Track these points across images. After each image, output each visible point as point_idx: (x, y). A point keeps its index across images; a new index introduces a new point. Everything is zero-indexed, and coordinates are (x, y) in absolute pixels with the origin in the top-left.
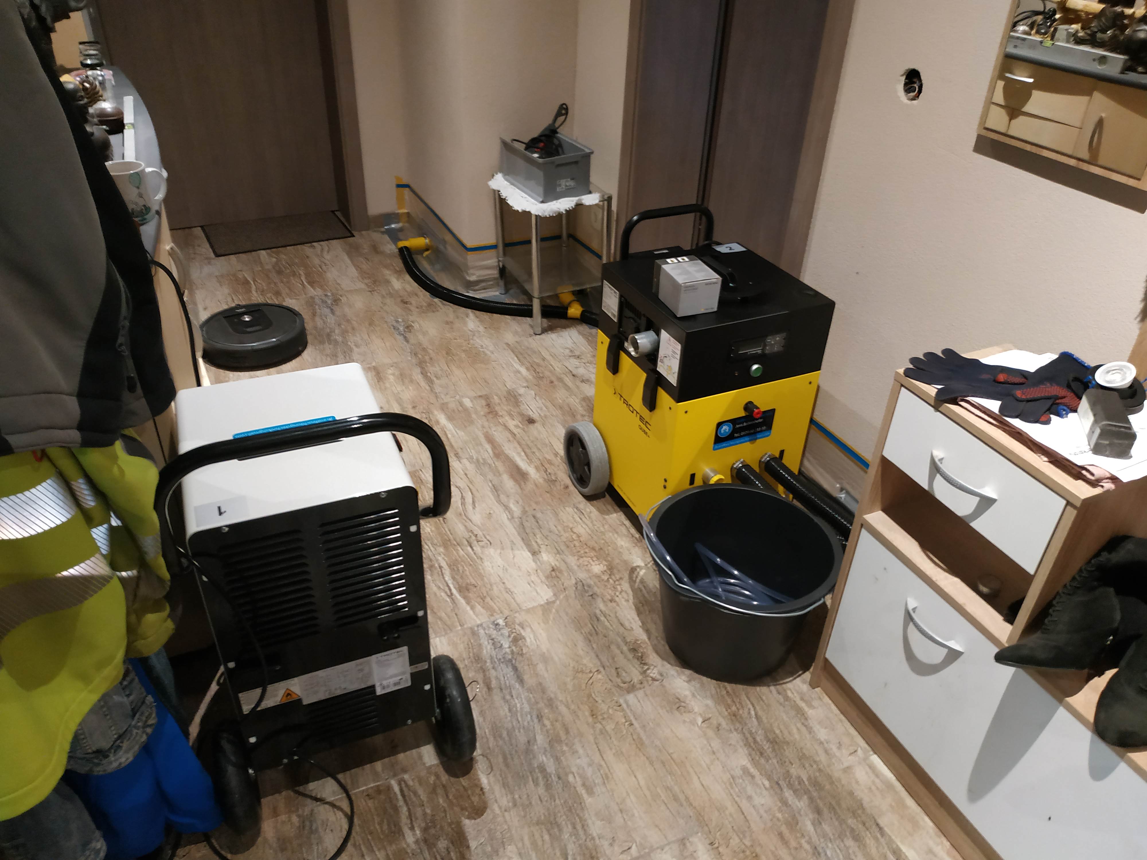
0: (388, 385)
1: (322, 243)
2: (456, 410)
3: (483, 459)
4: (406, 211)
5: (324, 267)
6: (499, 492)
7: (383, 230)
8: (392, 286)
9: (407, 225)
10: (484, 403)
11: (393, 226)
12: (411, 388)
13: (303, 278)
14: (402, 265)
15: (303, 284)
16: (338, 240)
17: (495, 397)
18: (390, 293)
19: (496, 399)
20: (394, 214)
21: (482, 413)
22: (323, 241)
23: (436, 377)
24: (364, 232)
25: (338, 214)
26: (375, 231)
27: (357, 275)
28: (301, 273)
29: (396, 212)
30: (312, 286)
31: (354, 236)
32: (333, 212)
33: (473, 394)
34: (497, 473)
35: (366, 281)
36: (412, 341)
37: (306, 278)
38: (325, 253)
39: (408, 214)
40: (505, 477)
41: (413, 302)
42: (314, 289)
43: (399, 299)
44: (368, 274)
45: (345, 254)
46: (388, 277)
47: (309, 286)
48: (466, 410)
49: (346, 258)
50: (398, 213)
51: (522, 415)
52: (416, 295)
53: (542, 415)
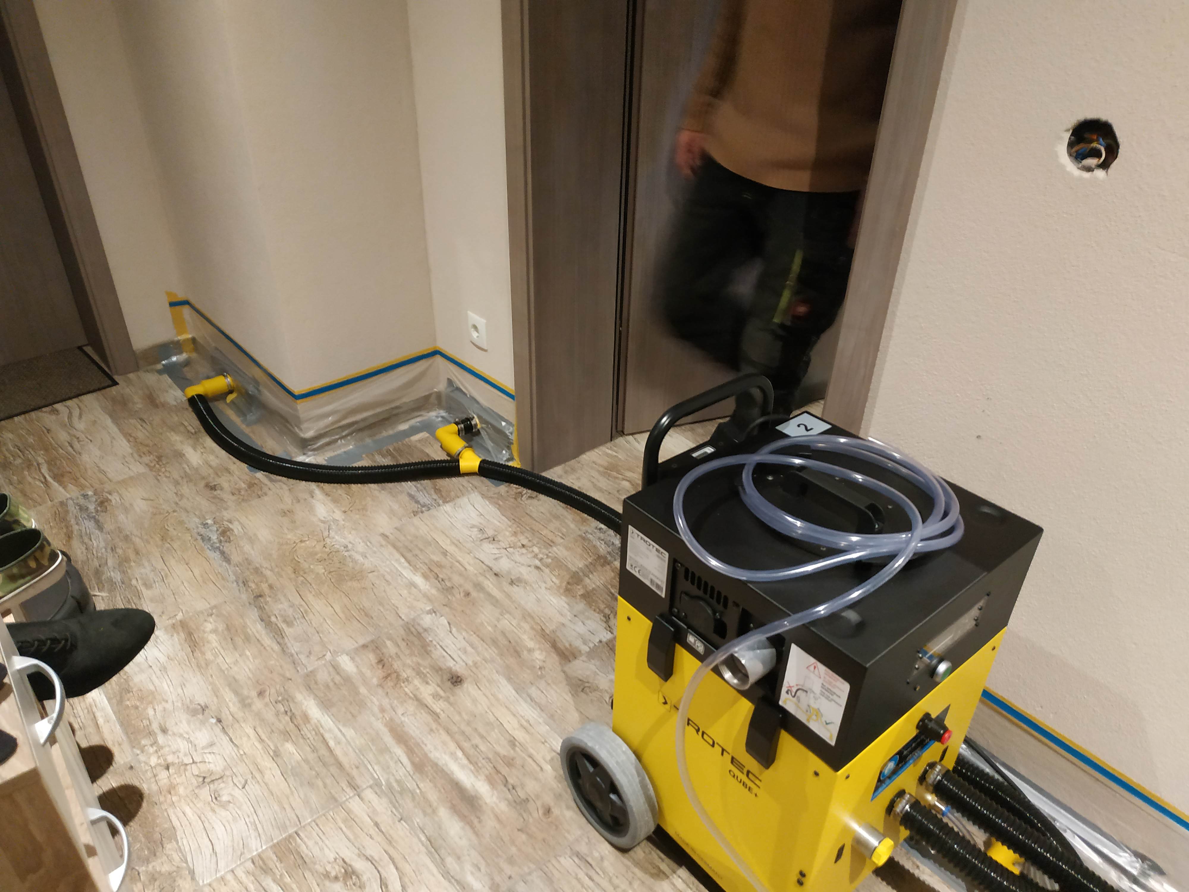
0: (209, 656)
1: (69, 403)
2: (331, 684)
3: (398, 782)
4: (190, 336)
5: (77, 445)
6: (443, 852)
7: (159, 367)
8: (188, 463)
9: (194, 355)
10: (372, 658)
11: (174, 359)
12: (248, 653)
13: (44, 470)
14: (196, 423)
15: (46, 482)
16: (95, 394)
17: (389, 643)
18: (186, 475)
19: (390, 648)
20: (173, 342)
21: (375, 681)
22: (70, 398)
23: (285, 621)
24: (131, 376)
25: (89, 350)
26: (148, 371)
27: (130, 451)
28: (41, 460)
29: (176, 339)
30: (60, 483)
31: (115, 383)
32: (80, 348)
33: (350, 645)
34: (429, 810)
35: (146, 459)
36: (235, 558)
37: (50, 470)
38: (75, 420)
39: (194, 340)
40: (443, 813)
41: (225, 485)
42: (65, 488)
43: (202, 484)
44: (147, 446)
45: (107, 417)
46: (179, 447)
47: (56, 484)
48: (347, 680)
49: (109, 422)
50: (178, 341)
51: (438, 670)
52: (228, 471)
53: (470, 663)
